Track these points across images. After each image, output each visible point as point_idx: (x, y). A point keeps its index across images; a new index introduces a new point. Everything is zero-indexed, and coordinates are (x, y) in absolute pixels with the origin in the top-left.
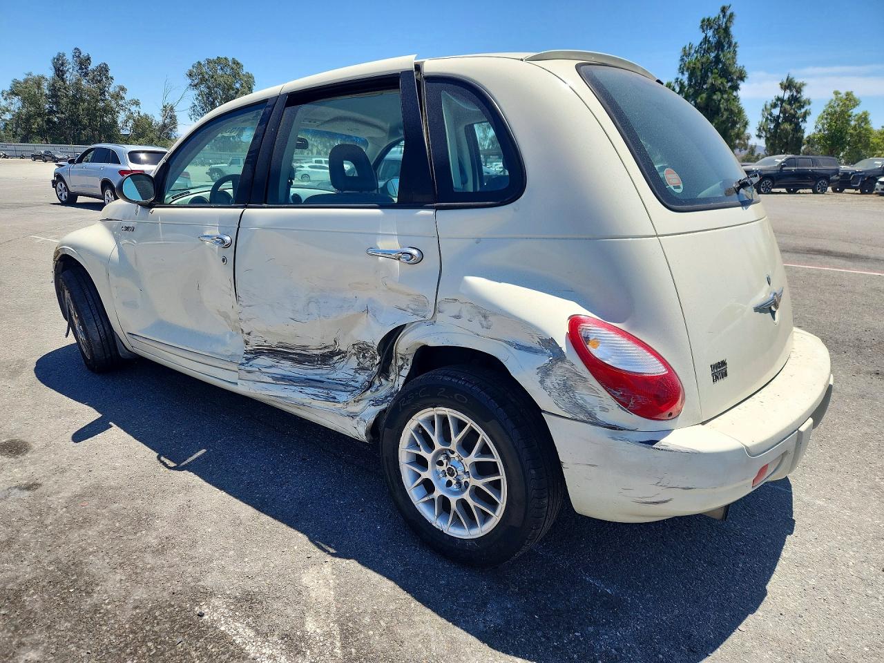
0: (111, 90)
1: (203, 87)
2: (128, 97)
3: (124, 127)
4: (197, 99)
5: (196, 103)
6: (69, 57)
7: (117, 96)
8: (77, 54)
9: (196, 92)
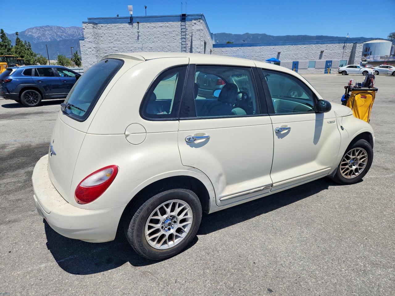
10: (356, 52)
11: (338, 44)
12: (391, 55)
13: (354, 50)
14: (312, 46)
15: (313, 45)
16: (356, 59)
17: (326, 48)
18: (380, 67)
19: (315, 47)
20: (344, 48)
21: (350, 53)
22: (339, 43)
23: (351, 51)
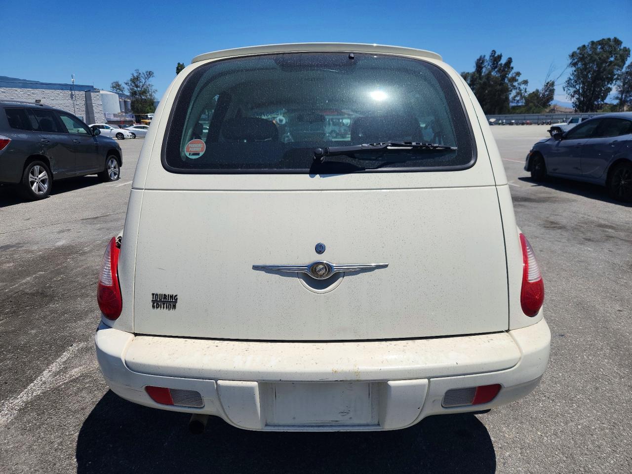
0: (510, 76)
1: (580, 65)
2: (521, 79)
3: (513, 101)
4: (573, 74)
5: (572, 78)
6: (487, 58)
7: (514, 79)
8: (493, 55)
9: (574, 69)
10: (93, 104)
11: (61, 91)
12: (122, 112)
13: (88, 102)
14: (16, 90)
15: (19, 90)
16: (96, 116)
17: (43, 96)
18: (135, 127)
19: (22, 93)
20: (72, 97)
21: (84, 106)
22: (62, 89)
23: (84, 102)
